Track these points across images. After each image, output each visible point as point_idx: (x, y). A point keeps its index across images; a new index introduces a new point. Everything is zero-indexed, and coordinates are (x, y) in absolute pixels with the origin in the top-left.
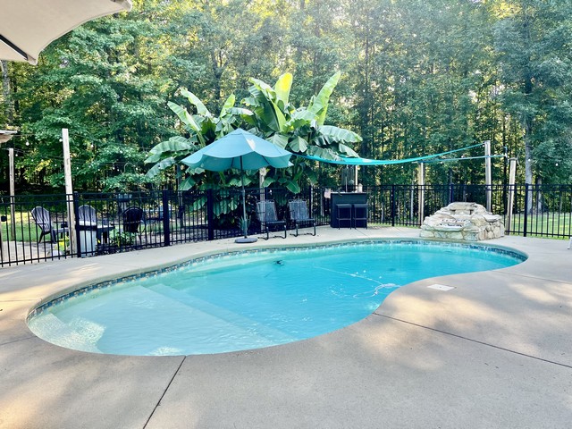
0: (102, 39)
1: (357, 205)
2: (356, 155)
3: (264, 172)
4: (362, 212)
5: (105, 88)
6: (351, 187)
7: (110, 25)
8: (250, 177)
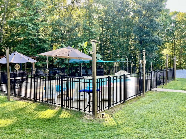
0: (36, 27)
1: (101, 71)
2: (101, 60)
3: (82, 64)
4: (102, 72)
5: (36, 40)
6: (100, 67)
7: (37, 23)
8: (79, 64)
